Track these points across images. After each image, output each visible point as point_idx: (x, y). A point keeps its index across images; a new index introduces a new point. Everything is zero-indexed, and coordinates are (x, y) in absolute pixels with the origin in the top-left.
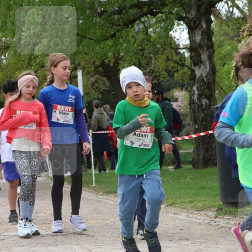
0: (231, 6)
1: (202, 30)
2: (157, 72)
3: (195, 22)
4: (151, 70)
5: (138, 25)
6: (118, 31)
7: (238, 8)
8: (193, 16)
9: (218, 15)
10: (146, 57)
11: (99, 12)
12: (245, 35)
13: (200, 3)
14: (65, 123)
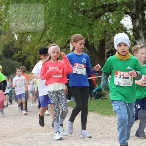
1: (140, 19)
3: (135, 15)
4: (111, 42)
5: (103, 17)
8: (134, 12)
10: (108, 35)
11: (81, 10)
13: (138, 4)
14: (81, 74)
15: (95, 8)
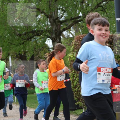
0: (69, 33)
2: (41, 57)
3: (55, 39)
4: (38, 56)
5: (33, 39)
6: (25, 42)
7: (71, 33)
8: (54, 37)
9: (63, 36)
10: (36, 51)
11: (17, 34)
12: (73, 45)
13: (56, 32)
15: (27, 33)
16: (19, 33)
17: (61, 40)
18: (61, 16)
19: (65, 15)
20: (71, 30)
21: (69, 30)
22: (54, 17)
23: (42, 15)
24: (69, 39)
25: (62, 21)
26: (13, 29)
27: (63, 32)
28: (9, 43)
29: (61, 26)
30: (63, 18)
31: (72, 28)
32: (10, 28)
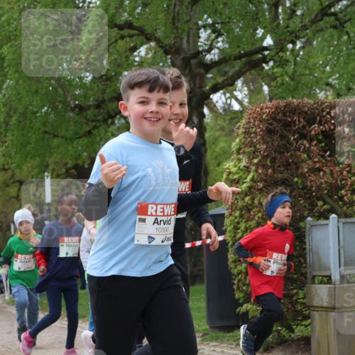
0: (229, 98)
5: (119, 119)
6: (95, 127)
7: (237, 99)
9: (213, 108)
11: (73, 106)
12: (240, 133)
16: (77, 103)
17: (203, 121)
18: (207, 48)
19: (220, 44)
20: (235, 90)
21: (230, 88)
22: (185, 52)
23: (150, 45)
24: (228, 115)
25: (209, 62)
26: (59, 89)
27: (211, 96)
28: (46, 132)
29: (208, 78)
30: (213, 52)
31: (239, 83)
32: (51, 88)
